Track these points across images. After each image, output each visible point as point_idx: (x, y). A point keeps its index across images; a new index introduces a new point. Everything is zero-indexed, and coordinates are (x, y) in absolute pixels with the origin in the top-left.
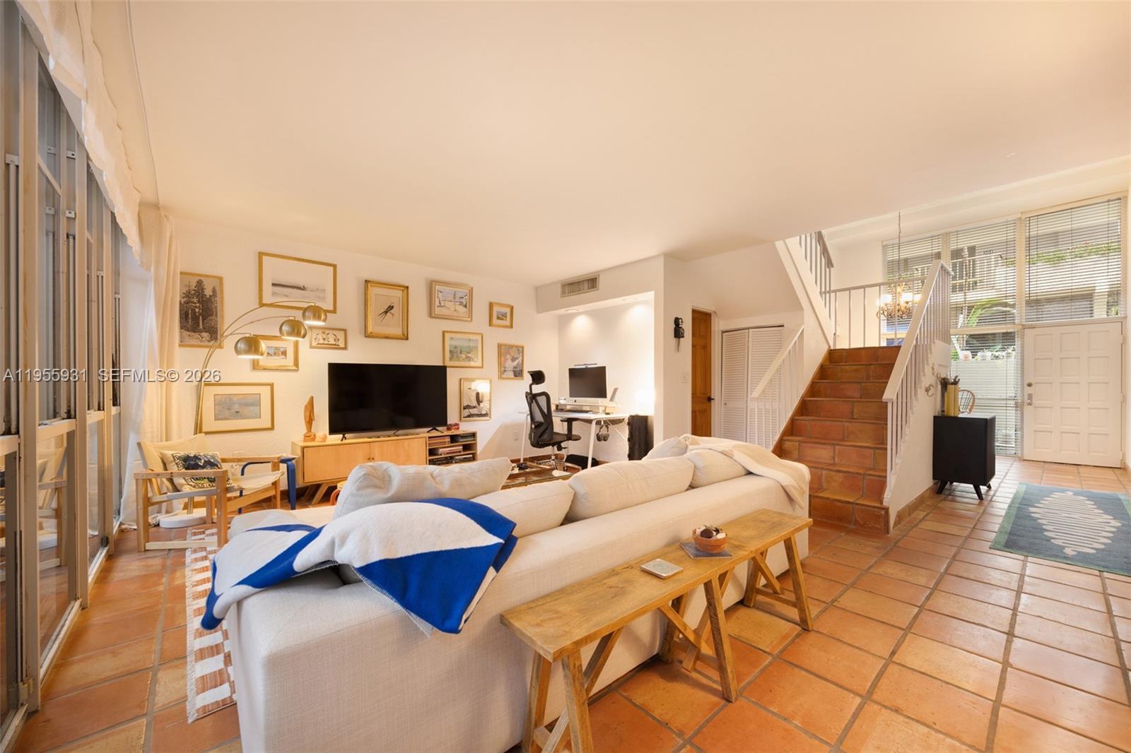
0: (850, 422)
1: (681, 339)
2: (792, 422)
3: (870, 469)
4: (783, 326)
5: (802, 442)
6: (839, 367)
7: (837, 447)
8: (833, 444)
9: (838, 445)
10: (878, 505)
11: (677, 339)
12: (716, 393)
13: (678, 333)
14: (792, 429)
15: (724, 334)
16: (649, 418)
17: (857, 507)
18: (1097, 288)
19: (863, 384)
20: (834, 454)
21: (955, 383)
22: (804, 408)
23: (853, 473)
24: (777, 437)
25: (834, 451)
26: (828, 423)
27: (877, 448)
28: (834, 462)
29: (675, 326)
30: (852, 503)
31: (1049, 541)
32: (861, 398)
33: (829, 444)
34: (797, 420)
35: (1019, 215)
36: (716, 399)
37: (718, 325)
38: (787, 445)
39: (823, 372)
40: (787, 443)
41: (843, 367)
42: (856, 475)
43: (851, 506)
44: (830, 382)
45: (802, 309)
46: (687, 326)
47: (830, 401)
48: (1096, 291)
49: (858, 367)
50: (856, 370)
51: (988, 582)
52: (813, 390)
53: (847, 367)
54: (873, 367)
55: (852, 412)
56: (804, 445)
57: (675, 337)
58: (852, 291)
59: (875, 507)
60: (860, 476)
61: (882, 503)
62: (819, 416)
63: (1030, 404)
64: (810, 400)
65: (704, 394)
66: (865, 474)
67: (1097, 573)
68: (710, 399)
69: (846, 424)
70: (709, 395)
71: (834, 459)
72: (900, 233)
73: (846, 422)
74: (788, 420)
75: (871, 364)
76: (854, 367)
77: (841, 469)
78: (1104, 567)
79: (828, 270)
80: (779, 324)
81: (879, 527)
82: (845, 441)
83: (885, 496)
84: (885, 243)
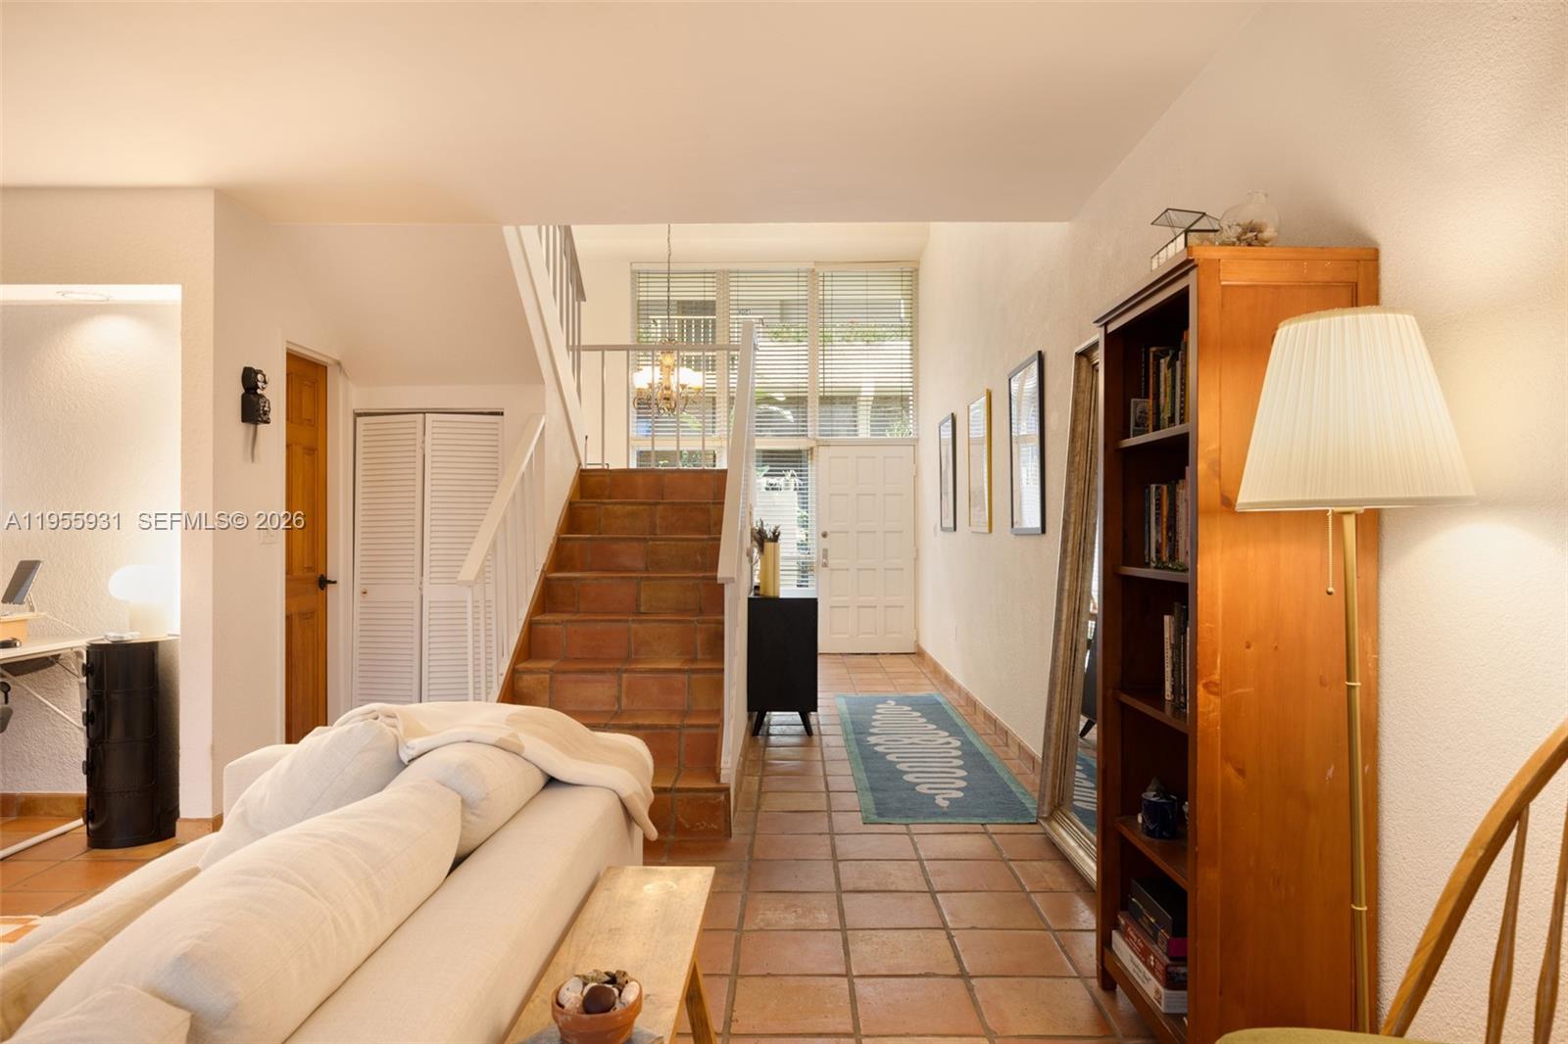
0: (641, 622)
1: (261, 427)
2: (530, 627)
3: (685, 714)
4: (502, 414)
5: (558, 672)
6: (602, 507)
7: (625, 675)
8: (618, 670)
9: (626, 671)
10: (712, 785)
11: (252, 427)
12: (338, 565)
13: (253, 410)
14: (531, 646)
15: (359, 420)
16: (160, 647)
17: (679, 795)
18: (863, 389)
19: (650, 543)
20: (620, 692)
21: (775, 538)
22: (549, 597)
23: (661, 727)
24: (505, 667)
25: (620, 685)
26: (599, 627)
27: (694, 671)
28: (620, 706)
29: (242, 391)
30: (671, 789)
31: (914, 789)
32: (647, 570)
33: (610, 671)
34: (538, 623)
35: (812, 266)
36: (340, 581)
37: (344, 398)
38: (527, 681)
39: (574, 518)
40: (527, 677)
41: (609, 507)
42: (667, 731)
43: (669, 795)
44: (589, 539)
45: (542, 381)
46: (275, 393)
47: (596, 579)
48: (863, 394)
49: (635, 507)
50: (633, 515)
51: (893, 888)
52: (561, 556)
53: (616, 507)
54: (660, 507)
55: (637, 600)
56: (560, 677)
57: (245, 419)
58: (606, 352)
59: (708, 790)
60: (673, 732)
61: (718, 780)
62: (577, 612)
63: (825, 565)
64: (559, 579)
65: (309, 569)
66: (683, 726)
67: (980, 828)
68: (323, 582)
69: (634, 626)
70: (320, 573)
71: (619, 699)
72: (670, 255)
73: (633, 621)
74: (521, 623)
75: (658, 504)
76: (629, 508)
77: (640, 722)
78: (984, 817)
79: (576, 304)
80: (494, 407)
81: (716, 827)
82: (637, 661)
83: (723, 765)
84: (636, 267)
